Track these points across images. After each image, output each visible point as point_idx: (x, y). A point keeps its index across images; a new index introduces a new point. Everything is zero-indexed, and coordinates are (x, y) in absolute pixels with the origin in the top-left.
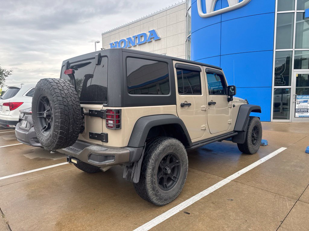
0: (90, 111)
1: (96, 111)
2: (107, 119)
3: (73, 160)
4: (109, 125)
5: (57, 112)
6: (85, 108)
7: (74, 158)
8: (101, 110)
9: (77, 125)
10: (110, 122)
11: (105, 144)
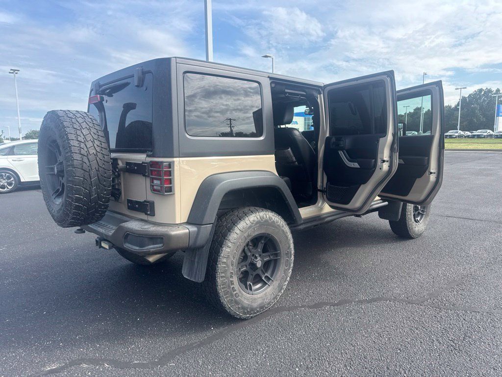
0: (127, 164)
1: (136, 164)
2: (152, 178)
3: (103, 245)
4: (155, 187)
5: (69, 166)
6: (121, 159)
7: (105, 240)
8: (143, 163)
9: (105, 186)
10: (155, 182)
11: (151, 219)
